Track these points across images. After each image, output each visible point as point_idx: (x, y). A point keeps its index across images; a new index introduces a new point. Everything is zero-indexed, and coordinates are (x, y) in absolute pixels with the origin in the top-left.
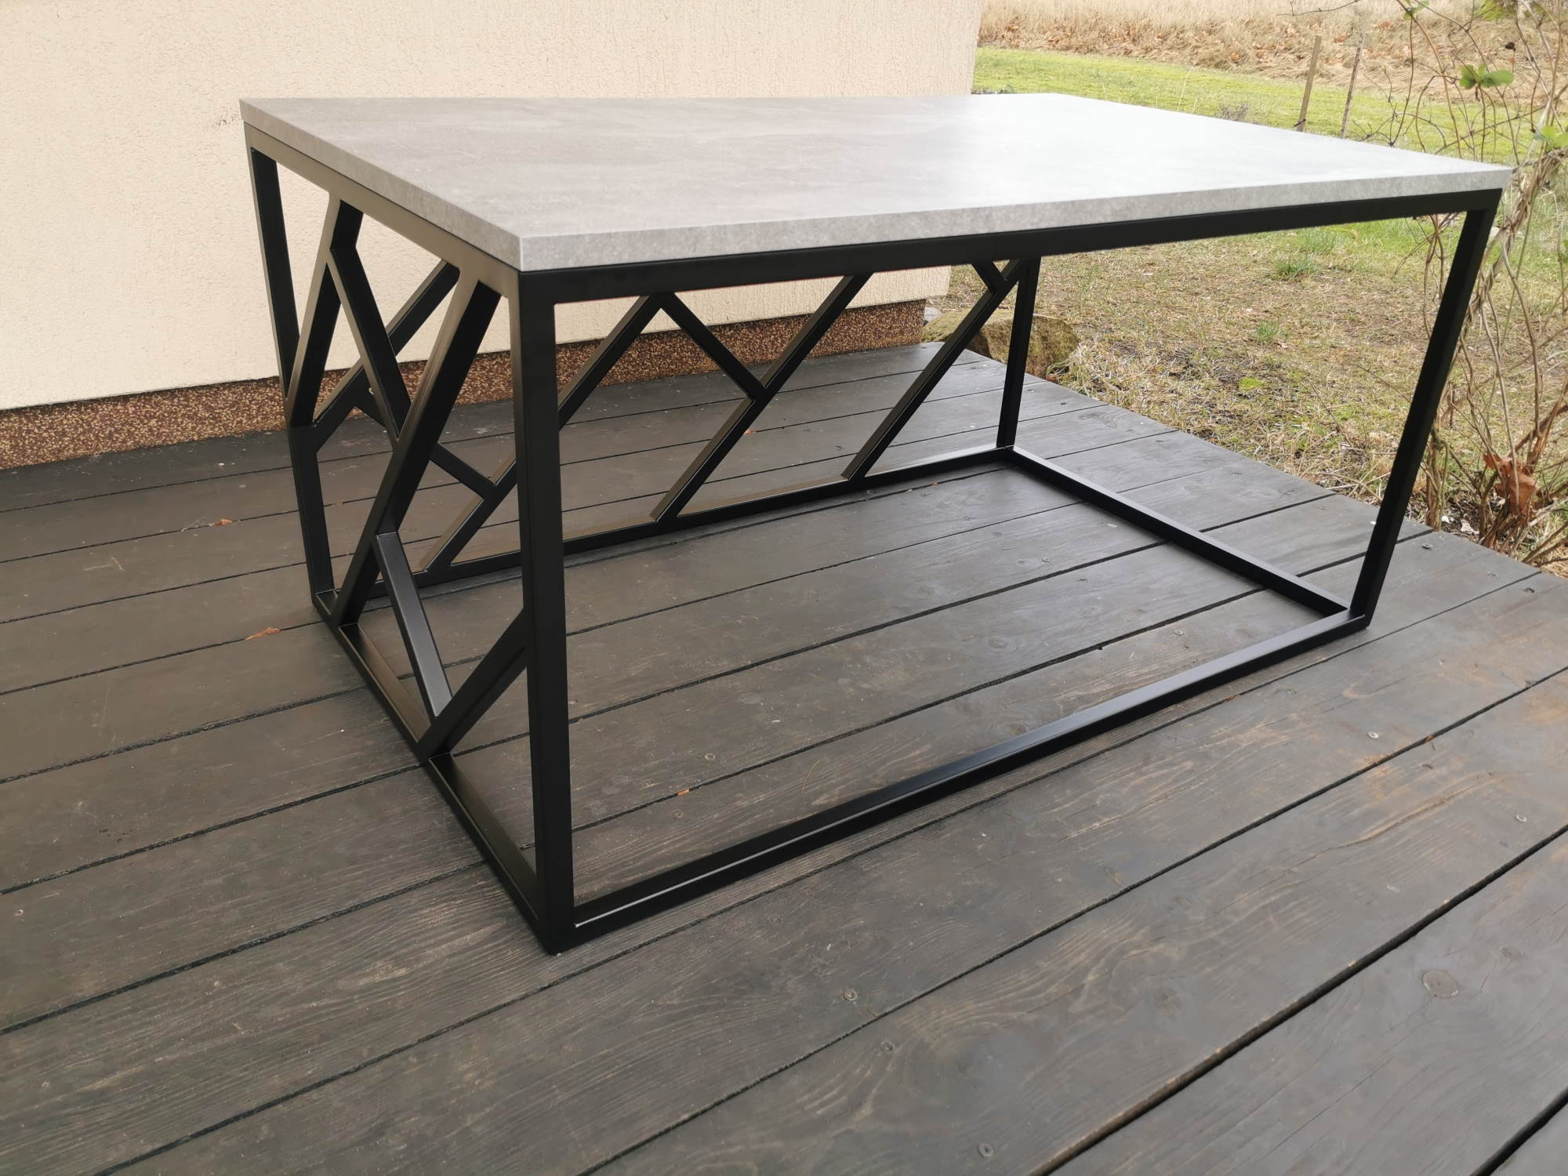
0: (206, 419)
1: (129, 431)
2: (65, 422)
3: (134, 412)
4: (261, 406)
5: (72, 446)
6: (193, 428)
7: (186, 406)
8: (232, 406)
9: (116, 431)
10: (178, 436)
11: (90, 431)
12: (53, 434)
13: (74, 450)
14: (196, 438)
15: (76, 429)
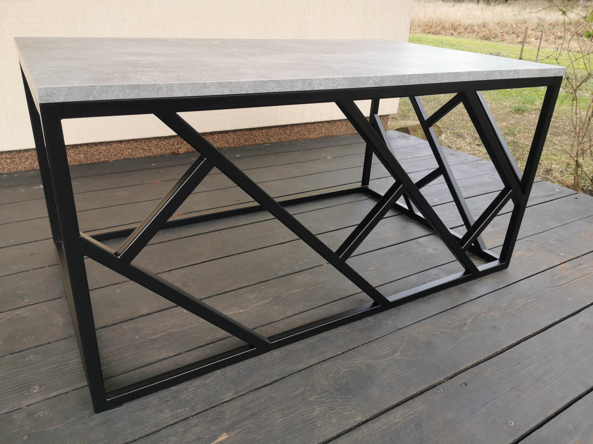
0: (147, 150)
1: (122, 153)
2: (102, 149)
3: (124, 147)
4: (165, 146)
5: (103, 157)
6: (143, 153)
7: (141, 145)
8: (155, 146)
9: (118, 153)
10: (138, 156)
11: (109, 152)
12: (97, 153)
13: (104, 159)
14: (143, 156)
15: (105, 151)
